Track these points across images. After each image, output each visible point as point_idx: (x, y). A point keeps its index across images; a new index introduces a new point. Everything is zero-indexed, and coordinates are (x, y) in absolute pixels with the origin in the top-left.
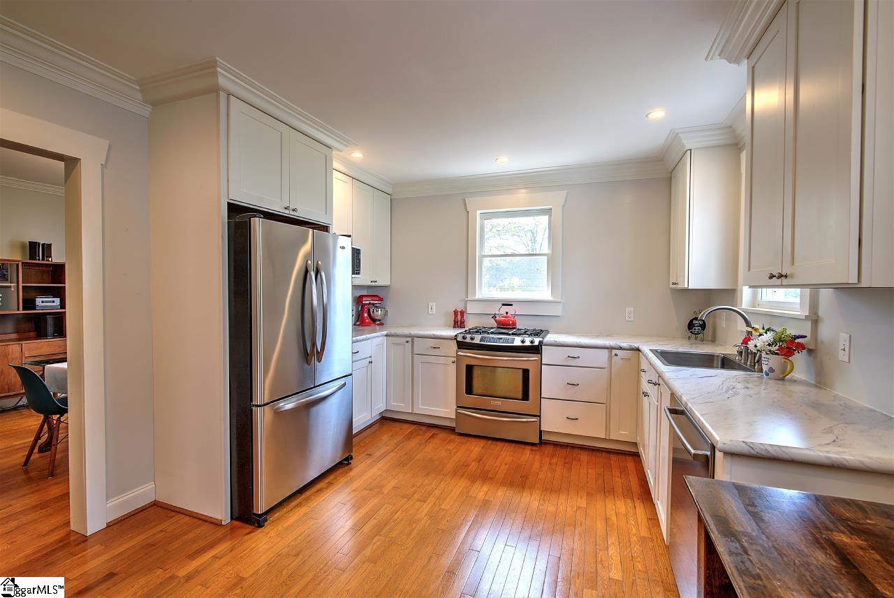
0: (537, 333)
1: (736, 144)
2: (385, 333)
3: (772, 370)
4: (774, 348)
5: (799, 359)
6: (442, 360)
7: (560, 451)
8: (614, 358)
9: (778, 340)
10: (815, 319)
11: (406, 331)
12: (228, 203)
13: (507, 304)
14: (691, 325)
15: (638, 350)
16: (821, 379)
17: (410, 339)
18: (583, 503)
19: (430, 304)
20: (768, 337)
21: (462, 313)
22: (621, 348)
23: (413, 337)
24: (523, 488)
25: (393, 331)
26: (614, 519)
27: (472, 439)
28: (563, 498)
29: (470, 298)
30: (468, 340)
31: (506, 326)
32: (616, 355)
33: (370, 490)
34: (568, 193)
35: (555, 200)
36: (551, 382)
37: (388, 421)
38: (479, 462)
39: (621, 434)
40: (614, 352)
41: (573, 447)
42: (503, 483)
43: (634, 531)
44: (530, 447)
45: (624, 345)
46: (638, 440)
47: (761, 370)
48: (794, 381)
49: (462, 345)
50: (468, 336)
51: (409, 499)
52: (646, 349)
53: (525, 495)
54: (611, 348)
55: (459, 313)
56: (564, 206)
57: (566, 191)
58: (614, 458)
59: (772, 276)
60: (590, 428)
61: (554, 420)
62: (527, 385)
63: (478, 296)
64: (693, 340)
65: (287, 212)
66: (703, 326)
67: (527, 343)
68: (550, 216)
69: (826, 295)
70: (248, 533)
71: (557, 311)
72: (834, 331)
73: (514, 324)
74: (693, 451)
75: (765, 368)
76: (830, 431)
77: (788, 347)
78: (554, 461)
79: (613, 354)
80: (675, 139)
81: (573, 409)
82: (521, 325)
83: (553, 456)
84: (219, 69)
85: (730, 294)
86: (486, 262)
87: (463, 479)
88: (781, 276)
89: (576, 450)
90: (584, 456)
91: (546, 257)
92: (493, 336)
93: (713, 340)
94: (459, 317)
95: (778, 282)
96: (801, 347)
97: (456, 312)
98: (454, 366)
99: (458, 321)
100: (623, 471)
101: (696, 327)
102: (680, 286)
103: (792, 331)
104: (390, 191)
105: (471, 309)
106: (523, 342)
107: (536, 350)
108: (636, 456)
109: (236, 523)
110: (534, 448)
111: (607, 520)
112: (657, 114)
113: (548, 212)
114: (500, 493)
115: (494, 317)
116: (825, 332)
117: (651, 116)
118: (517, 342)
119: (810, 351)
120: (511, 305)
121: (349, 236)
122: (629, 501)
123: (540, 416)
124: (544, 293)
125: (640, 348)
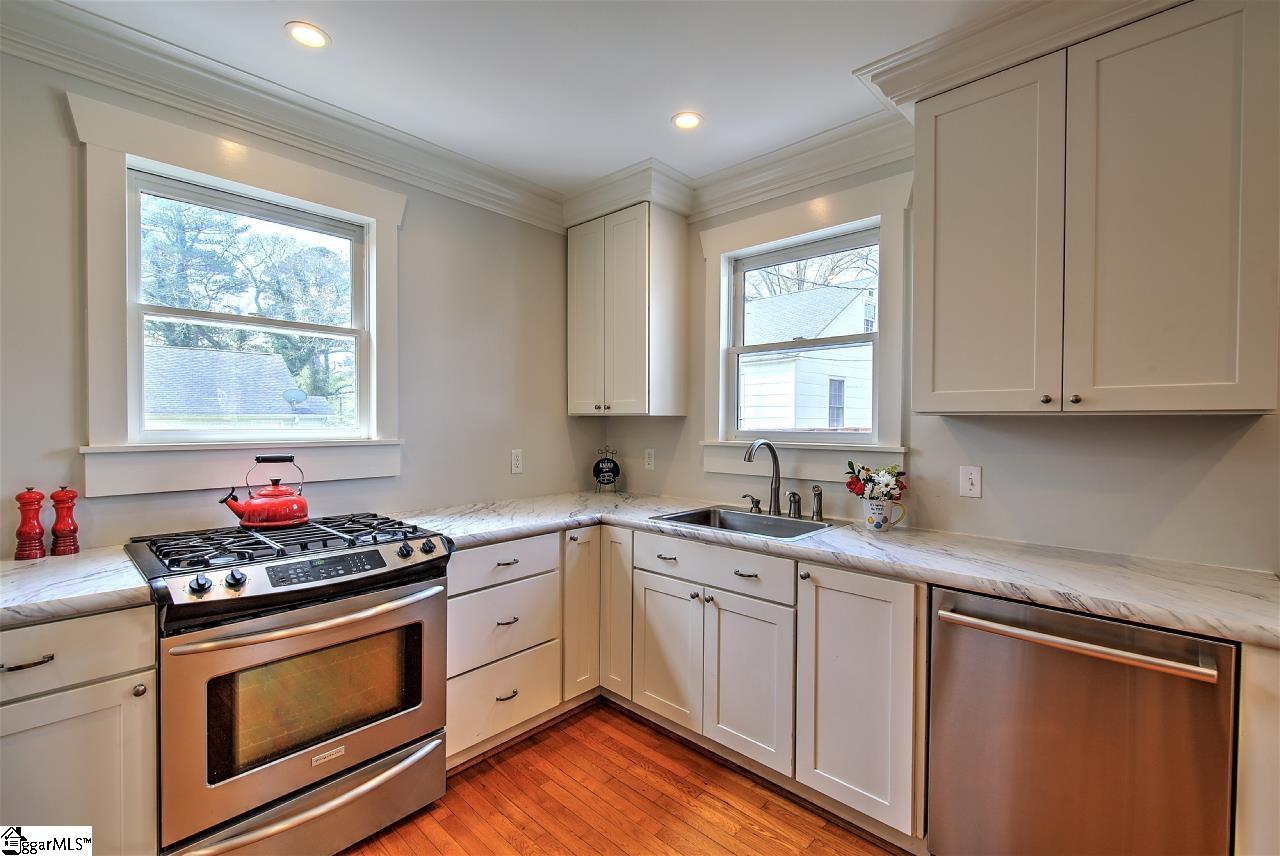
1: (687, 217)
8: (571, 547)
13: (281, 458)
14: (597, 471)
15: (604, 523)
21: (62, 500)
22: (580, 525)
29: (95, 447)
30: (218, 593)
32: (572, 540)
39: (580, 682)
40: (569, 534)
45: (584, 518)
46: (612, 681)
50: (216, 579)
54: (563, 529)
55: (47, 502)
66: (615, 471)
67: (418, 555)
71: (391, 465)
73: (304, 510)
75: (877, 519)
79: (568, 538)
94: (47, 517)
96: (903, 486)
97: (29, 501)
98: (143, 708)
99: (44, 531)
101: (606, 472)
105: (98, 481)
106: (406, 555)
115: (230, 500)
118: (390, 558)
120: (288, 460)
123: (442, 727)
125: (605, 519)
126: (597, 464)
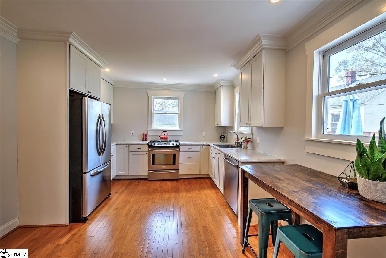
0: (177, 141)
1: (233, 86)
2: (116, 143)
3: (244, 147)
4: (245, 141)
5: (249, 143)
6: (142, 153)
7: (186, 181)
9: (245, 140)
10: (252, 134)
11: (126, 143)
12: (69, 90)
13: (164, 131)
14: (221, 137)
15: (209, 145)
16: (254, 148)
17: (127, 146)
18: (198, 192)
19: (132, 131)
20: (243, 139)
21: (146, 135)
22: (204, 145)
23: (129, 145)
24: (179, 192)
25: (119, 143)
26: (207, 194)
27: (155, 181)
28: (192, 192)
29: (149, 129)
30: (153, 145)
31: (164, 139)
32: (203, 147)
33: (125, 203)
34: (185, 93)
35: (181, 95)
36: (182, 157)
37: (116, 181)
38: (161, 187)
39: (204, 172)
40: (202, 146)
41: (189, 178)
42: (172, 192)
43: (213, 196)
44: (176, 181)
45: (205, 144)
46: (209, 173)
47: (241, 148)
48: (249, 149)
49: (150, 147)
50: (153, 143)
51: (142, 202)
52: (211, 144)
53: (180, 193)
54: (201, 145)
55: (145, 135)
56: (184, 98)
57: (184, 93)
58: (202, 180)
59: (246, 124)
60: (195, 171)
61: (183, 171)
62: (174, 159)
63: (152, 129)
64: (221, 142)
65: (87, 93)
66: (224, 137)
67: (175, 145)
68: (179, 100)
69: (254, 128)
70: (82, 225)
71: (182, 133)
72: (256, 137)
73: (167, 138)
74: (234, 165)
75: (243, 147)
76: (258, 157)
77: (247, 141)
78: (185, 183)
80: (218, 81)
81: (189, 166)
82: (170, 139)
83: (184, 182)
84: (71, 35)
85: (232, 128)
86: (155, 115)
87: (158, 193)
88: (248, 124)
89: (190, 179)
90: (193, 181)
91: (177, 115)
92: (162, 143)
93: (227, 141)
94: (145, 137)
95: (248, 125)
96: (250, 141)
97: (143, 135)
98: (147, 155)
99: (145, 138)
100: (206, 183)
101: (222, 138)
102: (219, 125)
103: (248, 137)
104: (113, 84)
105: (149, 133)
106: (173, 144)
107: (177, 147)
108: (210, 178)
109: (72, 224)
110: (177, 181)
111: (206, 195)
112: (216, 75)
113: (178, 99)
114: (172, 195)
115: (160, 136)
116: (254, 137)
117: (214, 75)
118: (171, 144)
119: (251, 142)
120: (166, 132)
121: (110, 104)
122: (210, 190)
123: (179, 170)
124: (177, 128)
125: (210, 144)
126: (221, 136)
